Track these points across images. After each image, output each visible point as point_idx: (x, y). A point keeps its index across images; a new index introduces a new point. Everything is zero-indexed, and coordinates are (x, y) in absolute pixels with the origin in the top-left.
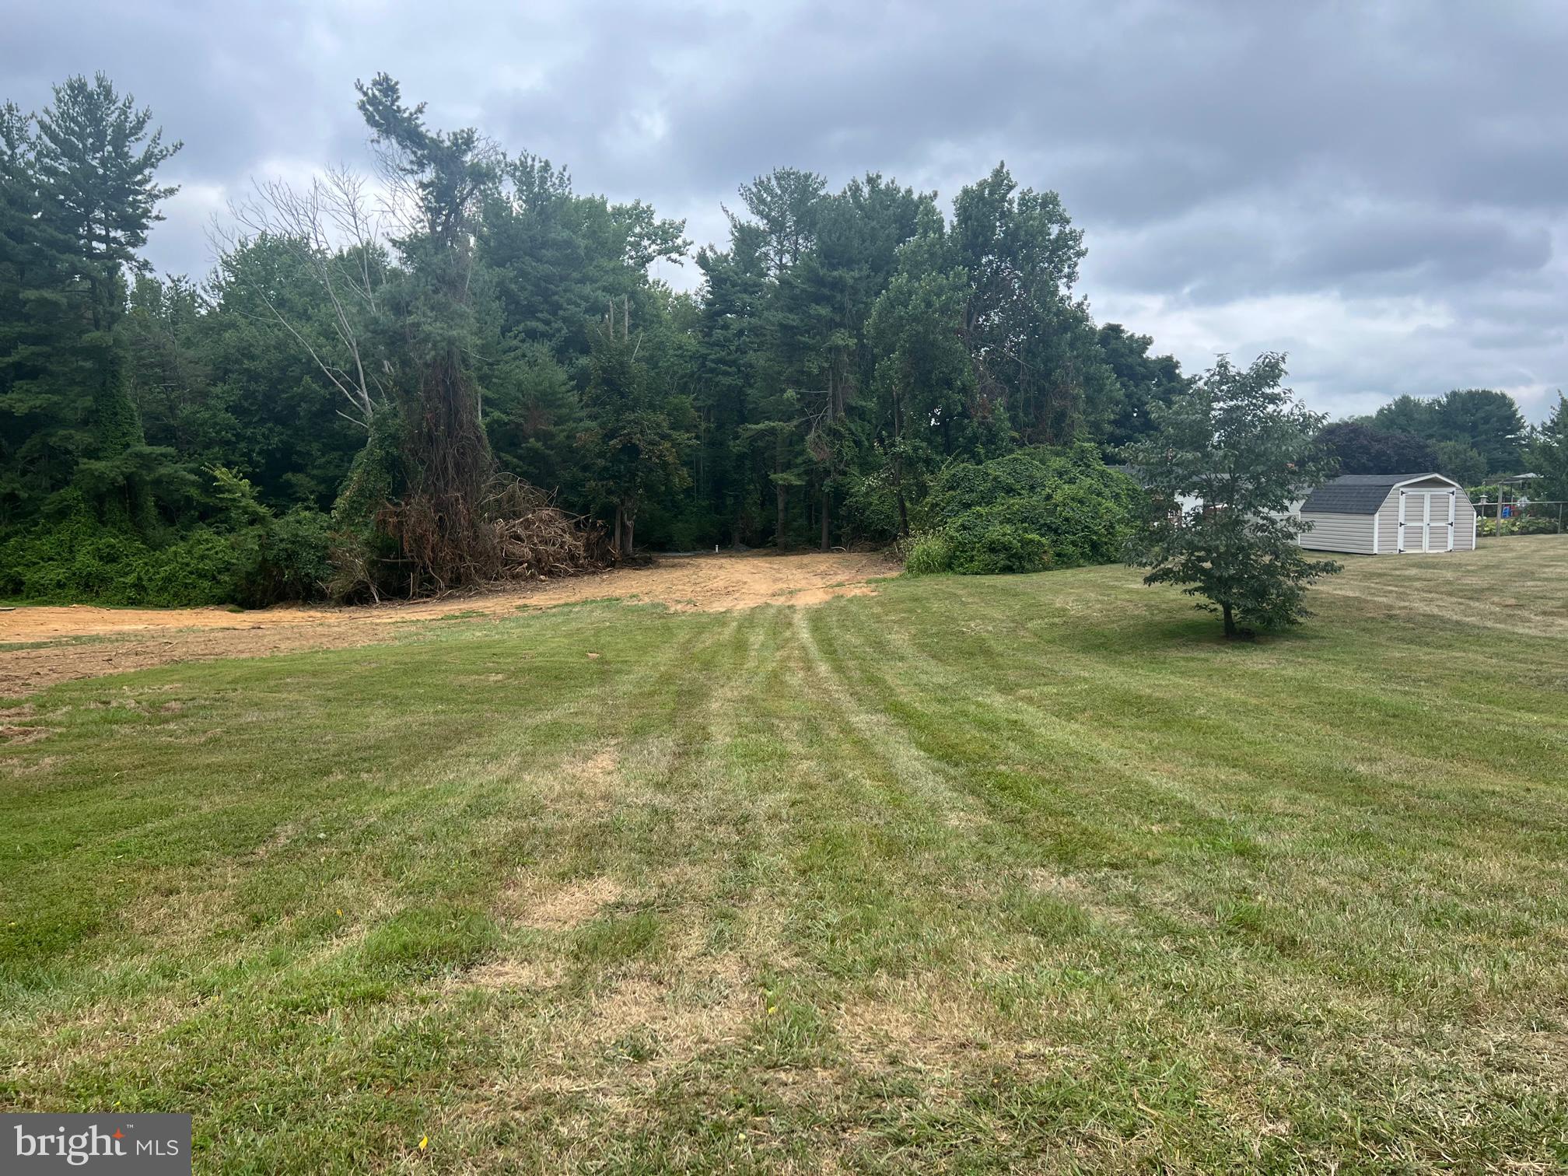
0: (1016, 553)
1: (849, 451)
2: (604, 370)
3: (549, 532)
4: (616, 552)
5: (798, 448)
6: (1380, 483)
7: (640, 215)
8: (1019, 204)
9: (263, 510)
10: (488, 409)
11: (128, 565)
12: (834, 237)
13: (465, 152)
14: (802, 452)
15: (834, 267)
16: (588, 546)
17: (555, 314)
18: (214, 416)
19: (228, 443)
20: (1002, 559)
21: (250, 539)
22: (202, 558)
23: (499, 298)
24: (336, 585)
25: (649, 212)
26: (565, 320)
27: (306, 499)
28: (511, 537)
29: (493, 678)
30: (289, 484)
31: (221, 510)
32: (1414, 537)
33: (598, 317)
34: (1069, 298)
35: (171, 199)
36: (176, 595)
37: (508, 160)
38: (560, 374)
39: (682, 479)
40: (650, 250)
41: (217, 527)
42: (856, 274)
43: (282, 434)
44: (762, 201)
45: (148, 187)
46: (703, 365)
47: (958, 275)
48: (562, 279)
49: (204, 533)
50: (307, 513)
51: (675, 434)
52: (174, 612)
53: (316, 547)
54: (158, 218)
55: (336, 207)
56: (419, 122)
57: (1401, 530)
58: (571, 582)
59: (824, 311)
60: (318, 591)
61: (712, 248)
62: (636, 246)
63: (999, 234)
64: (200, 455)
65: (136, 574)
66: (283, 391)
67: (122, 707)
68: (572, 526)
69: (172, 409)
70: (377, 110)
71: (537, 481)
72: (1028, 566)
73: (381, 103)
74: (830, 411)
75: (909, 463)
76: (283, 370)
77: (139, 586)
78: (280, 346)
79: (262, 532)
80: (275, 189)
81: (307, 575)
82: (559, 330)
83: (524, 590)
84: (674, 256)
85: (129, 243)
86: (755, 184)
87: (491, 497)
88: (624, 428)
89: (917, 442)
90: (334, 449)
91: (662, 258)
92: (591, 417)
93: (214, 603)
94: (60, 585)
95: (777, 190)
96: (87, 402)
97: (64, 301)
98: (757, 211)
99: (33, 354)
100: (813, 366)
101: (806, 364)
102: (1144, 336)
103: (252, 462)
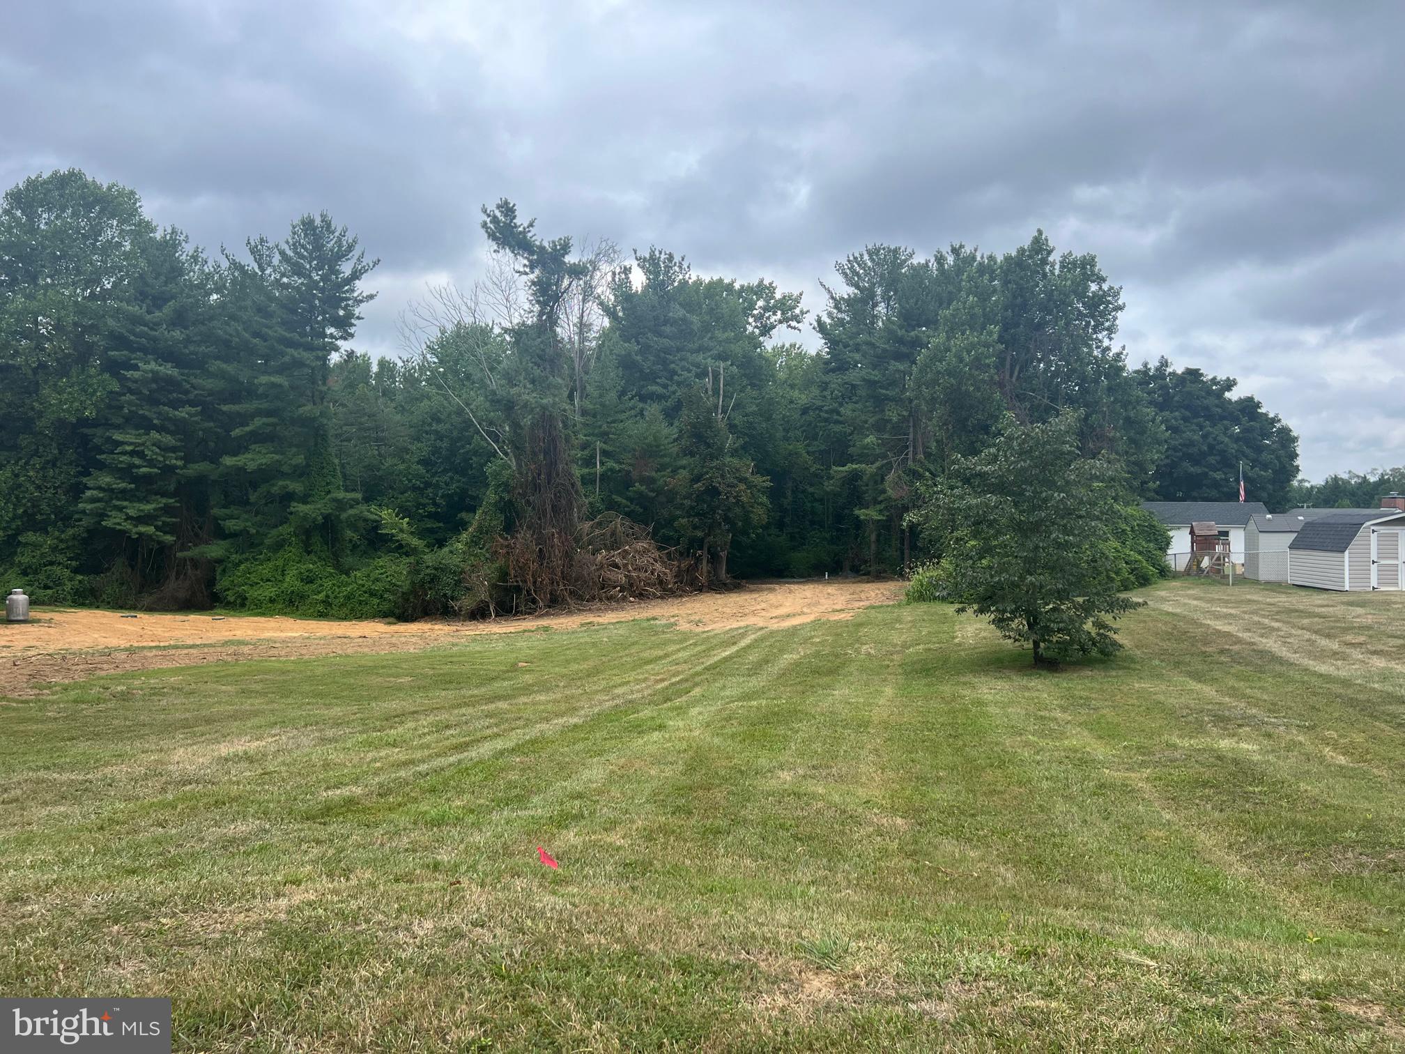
1: (926, 489)
3: (643, 561)
4: (703, 579)
5: (880, 487)
6: (1355, 522)
7: (763, 290)
8: (1060, 266)
10: (605, 460)
11: (321, 585)
12: (912, 301)
14: (884, 491)
16: (678, 574)
17: (671, 380)
18: (409, 467)
19: (419, 488)
22: (377, 580)
23: (617, 369)
24: (467, 602)
25: (771, 289)
26: (679, 384)
28: (610, 565)
32: (1388, 574)
34: (1110, 349)
35: (371, 302)
36: (352, 610)
37: (638, 255)
38: (665, 430)
40: (772, 320)
43: (459, 481)
44: (855, 273)
45: (355, 294)
48: (679, 350)
49: (381, 560)
52: (346, 623)
53: (454, 573)
54: (358, 318)
56: (529, 234)
57: (1373, 568)
58: (658, 603)
60: (450, 608)
62: (759, 317)
65: (325, 593)
66: (463, 447)
68: (665, 557)
69: (381, 462)
70: (497, 228)
71: (636, 519)
73: (500, 222)
74: (910, 454)
77: (326, 602)
79: (414, 561)
82: (674, 393)
83: (615, 609)
84: (794, 324)
85: (339, 338)
86: (849, 261)
87: (597, 532)
88: (707, 473)
91: (783, 327)
94: (272, 601)
95: (869, 264)
96: (300, 460)
97: (286, 384)
98: (850, 282)
99: (264, 424)
100: (893, 414)
101: (887, 413)
102: (1228, 378)
103: (435, 504)
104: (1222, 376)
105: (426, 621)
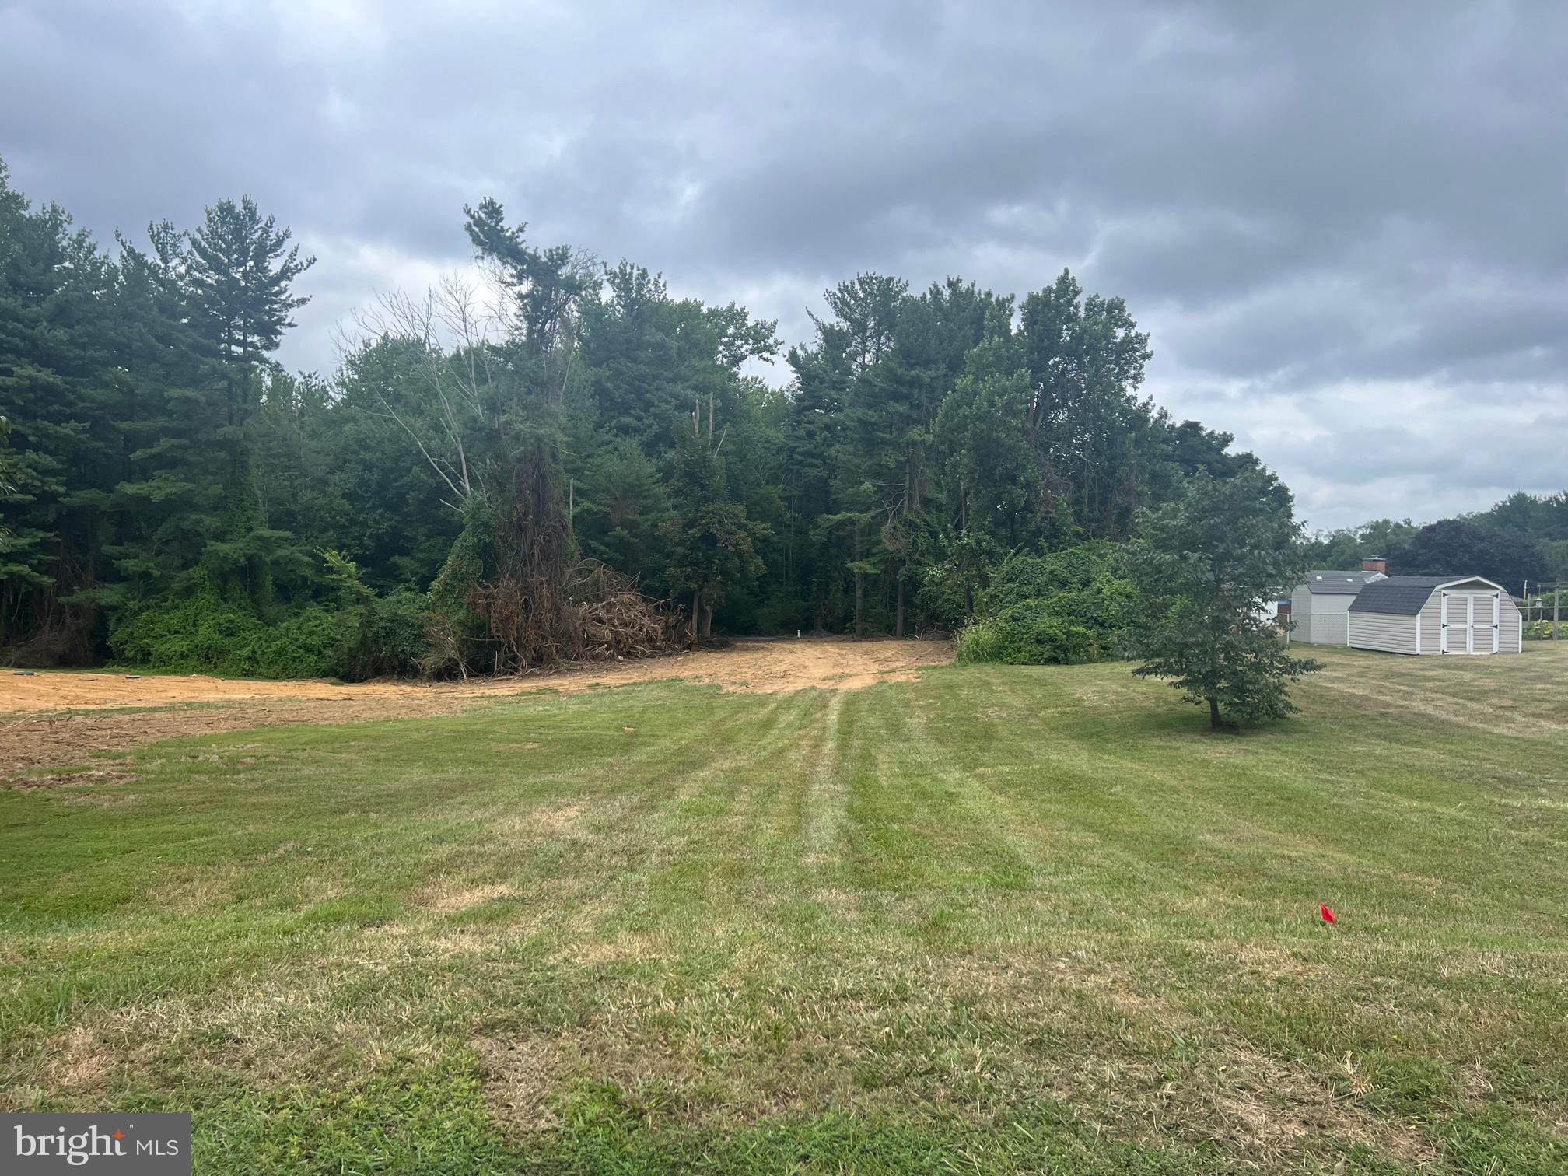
0: (1061, 645)
1: (923, 543)
2: (687, 464)
3: (630, 615)
4: (693, 636)
5: (874, 538)
6: (1423, 585)
7: (735, 316)
8: (1086, 309)
9: (366, 590)
10: (579, 500)
11: (244, 639)
12: (912, 339)
13: (559, 267)
14: (878, 542)
15: (912, 366)
16: (666, 630)
17: (646, 411)
18: (331, 502)
19: (343, 526)
20: (1047, 650)
21: (353, 617)
22: (311, 633)
23: (593, 396)
24: (430, 661)
25: (743, 315)
26: (655, 416)
27: (408, 581)
28: (593, 619)
29: (529, 746)
30: (396, 567)
31: (333, 589)
32: (1458, 638)
33: (687, 413)
34: (1135, 398)
35: (303, 307)
36: (284, 668)
37: (608, 268)
38: (649, 467)
39: (757, 567)
40: (743, 350)
41: (326, 605)
42: (933, 373)
43: (391, 519)
44: (845, 303)
45: (283, 297)
46: (791, 457)
47: (1022, 377)
48: (655, 378)
49: (313, 610)
50: (408, 594)
51: (751, 525)
52: (280, 684)
53: (413, 626)
54: (290, 325)
55: (449, 313)
56: (519, 240)
57: (1444, 631)
58: (646, 663)
59: (901, 408)
60: (412, 667)
61: (803, 347)
62: (729, 346)
63: (1066, 338)
64: (317, 538)
65: (251, 648)
66: (396, 480)
67: (206, 760)
68: (652, 610)
69: (294, 495)
70: (482, 231)
71: (620, 568)
72: (1073, 658)
73: (485, 224)
74: (906, 503)
75: (974, 555)
76: (396, 460)
77: (252, 659)
78: (394, 439)
79: (364, 611)
80: (393, 299)
81: (403, 651)
82: (650, 426)
83: (601, 669)
84: (766, 355)
85: (264, 347)
86: (840, 290)
87: (577, 582)
88: (703, 518)
89: (981, 535)
90: (439, 535)
91: (754, 358)
92: (675, 507)
93: (318, 676)
94: (183, 656)
95: (861, 294)
96: (218, 489)
97: (203, 399)
98: (840, 313)
99: (173, 446)
100: (890, 460)
101: (884, 458)
102: (1225, 433)
103: (361, 545)
104: (1218, 431)
105: (378, 682)
